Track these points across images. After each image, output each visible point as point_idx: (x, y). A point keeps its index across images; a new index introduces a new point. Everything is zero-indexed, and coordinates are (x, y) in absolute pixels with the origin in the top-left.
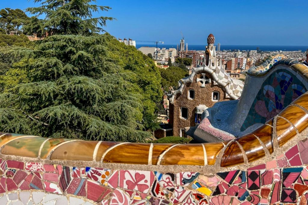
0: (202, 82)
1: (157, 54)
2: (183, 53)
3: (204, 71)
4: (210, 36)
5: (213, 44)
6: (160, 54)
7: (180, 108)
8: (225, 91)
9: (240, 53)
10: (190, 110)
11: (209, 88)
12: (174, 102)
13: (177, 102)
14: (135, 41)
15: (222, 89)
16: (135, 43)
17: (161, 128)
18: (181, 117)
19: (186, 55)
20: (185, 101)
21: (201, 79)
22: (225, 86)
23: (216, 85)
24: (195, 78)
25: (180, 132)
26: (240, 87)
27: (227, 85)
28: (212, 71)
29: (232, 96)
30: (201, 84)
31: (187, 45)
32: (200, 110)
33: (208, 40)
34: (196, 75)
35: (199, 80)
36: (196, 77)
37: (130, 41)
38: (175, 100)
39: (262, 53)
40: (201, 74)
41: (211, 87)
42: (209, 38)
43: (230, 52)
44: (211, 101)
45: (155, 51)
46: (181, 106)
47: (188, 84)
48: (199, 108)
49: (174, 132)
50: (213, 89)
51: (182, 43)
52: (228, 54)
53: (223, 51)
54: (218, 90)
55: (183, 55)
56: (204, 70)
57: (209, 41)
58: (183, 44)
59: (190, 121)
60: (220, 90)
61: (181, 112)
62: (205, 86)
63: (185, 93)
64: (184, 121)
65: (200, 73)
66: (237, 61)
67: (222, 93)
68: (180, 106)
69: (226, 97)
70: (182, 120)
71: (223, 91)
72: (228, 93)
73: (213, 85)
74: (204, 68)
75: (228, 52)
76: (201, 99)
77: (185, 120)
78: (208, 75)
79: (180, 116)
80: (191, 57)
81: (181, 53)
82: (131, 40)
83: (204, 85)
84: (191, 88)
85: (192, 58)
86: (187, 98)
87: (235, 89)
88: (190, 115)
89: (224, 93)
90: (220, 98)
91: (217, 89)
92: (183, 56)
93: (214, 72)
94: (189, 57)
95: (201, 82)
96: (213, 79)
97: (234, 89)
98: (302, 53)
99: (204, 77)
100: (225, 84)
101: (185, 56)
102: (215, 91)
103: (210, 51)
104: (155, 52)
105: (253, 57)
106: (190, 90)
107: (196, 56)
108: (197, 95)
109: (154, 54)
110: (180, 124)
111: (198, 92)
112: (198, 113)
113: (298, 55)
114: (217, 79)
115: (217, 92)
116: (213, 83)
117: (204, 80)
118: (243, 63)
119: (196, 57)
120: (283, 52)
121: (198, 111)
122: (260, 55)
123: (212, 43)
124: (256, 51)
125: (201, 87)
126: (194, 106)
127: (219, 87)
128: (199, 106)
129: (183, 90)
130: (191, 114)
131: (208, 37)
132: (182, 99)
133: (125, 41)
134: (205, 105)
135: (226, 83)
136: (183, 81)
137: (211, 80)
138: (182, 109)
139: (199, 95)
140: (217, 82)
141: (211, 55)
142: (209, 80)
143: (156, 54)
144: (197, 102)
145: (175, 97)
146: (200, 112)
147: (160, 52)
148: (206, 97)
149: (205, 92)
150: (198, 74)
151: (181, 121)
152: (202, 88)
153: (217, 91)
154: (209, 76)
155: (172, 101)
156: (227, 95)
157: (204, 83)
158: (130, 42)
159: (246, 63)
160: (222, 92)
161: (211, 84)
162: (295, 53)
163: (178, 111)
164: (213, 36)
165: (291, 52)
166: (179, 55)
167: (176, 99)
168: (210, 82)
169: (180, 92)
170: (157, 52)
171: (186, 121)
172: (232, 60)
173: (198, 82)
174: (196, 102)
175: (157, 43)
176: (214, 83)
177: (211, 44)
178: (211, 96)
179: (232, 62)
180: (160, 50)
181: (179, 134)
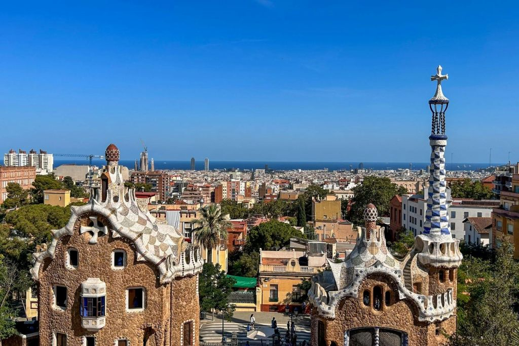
0: (92, 233)
1: (91, 178)
2: (141, 175)
3: (93, 213)
4: (110, 147)
5: (117, 162)
6: (97, 176)
7: (53, 288)
8: (135, 249)
9: (239, 173)
10: (71, 290)
11: (105, 244)
12: (39, 275)
13: (47, 276)
14: (52, 155)
15: (130, 245)
16: (52, 158)
17: (17, 333)
18: (54, 306)
19: (147, 178)
20: (60, 273)
21: (89, 228)
22: (135, 240)
23: (117, 239)
24: (77, 226)
25: (52, 339)
26: (171, 237)
27: (139, 236)
28: (107, 212)
29: (148, 257)
30: (91, 236)
31: (153, 162)
32: (87, 290)
33: (106, 155)
34: (79, 220)
35: (84, 229)
36: (80, 224)
37: (43, 154)
38: (41, 271)
39: (274, 173)
40: (89, 219)
41: (109, 242)
42: (108, 152)
43: (225, 171)
44: (110, 269)
45: (89, 171)
46: (55, 283)
47: (66, 239)
48: (87, 284)
49: (41, 340)
50: (112, 247)
51: (143, 157)
52: (222, 175)
53: (214, 171)
54: (123, 247)
55: (140, 178)
56: (92, 210)
57: (108, 157)
58: (145, 160)
59: (72, 314)
60: (125, 247)
61: (54, 296)
62: (98, 240)
63: (61, 256)
64: (60, 315)
65: (87, 217)
66: (231, 187)
67: (130, 252)
68: (52, 284)
69: (138, 260)
70: (56, 312)
71: (132, 248)
72: (141, 253)
73: (113, 238)
74: (92, 207)
75: (222, 171)
76: (91, 266)
77: (63, 311)
78: (102, 219)
79: (53, 303)
80: (155, 182)
81: (138, 174)
82: (45, 153)
83: (95, 239)
84: (71, 245)
85: (157, 182)
86: (63, 267)
87: (160, 243)
88: (71, 300)
89: (135, 253)
90: (127, 263)
91: (120, 246)
92: (140, 180)
93: (112, 213)
94: (152, 181)
95: (90, 235)
96: (111, 227)
97: (158, 243)
98: (330, 173)
99: (95, 223)
100: (133, 236)
101: (144, 179)
102: (117, 249)
103: (109, 175)
104: (88, 174)
105: (258, 179)
106: (71, 249)
107: (164, 179)
108: (83, 258)
109: (86, 177)
110: (52, 322)
111: (85, 252)
112: (85, 295)
113: (323, 176)
114: (118, 226)
115: (122, 251)
116: (111, 233)
117: (96, 230)
118: (241, 189)
119: (164, 182)
120: (303, 171)
121: (85, 291)
122: (270, 177)
123: (113, 161)
124: (264, 170)
125: (90, 243)
126: (77, 281)
127: (124, 242)
128: (88, 281)
129: (55, 251)
130: (73, 298)
131: (107, 150)
132: (54, 269)
133: (32, 154)
134: (99, 279)
135: (136, 233)
136: (55, 233)
137: (108, 228)
138: (55, 289)
139: (86, 260)
140: (118, 232)
141: (111, 182)
142: (104, 229)
143: (88, 176)
144: (84, 274)
145: (41, 265)
146: (88, 292)
147: (97, 174)
148: (101, 262)
149: (98, 253)
150: (82, 217)
151: (53, 314)
152: (91, 245)
153: (120, 249)
154: (103, 221)
155: (34, 274)
156: (139, 255)
157: (96, 235)
158: (43, 157)
159: (244, 189)
160: (131, 250)
161: (108, 237)
162: (320, 172)
163: (49, 293)
164: (116, 149)
165: (314, 171)
166: (133, 177)
167: (44, 269)
168: (106, 232)
169: (51, 255)
170: (92, 174)
171: (63, 315)
172: (223, 185)
173: (85, 233)
174: (81, 273)
175: (91, 157)
176: (114, 234)
177: (111, 162)
178: (109, 260)
179: (223, 189)
180: (97, 170)
181: (51, 342)
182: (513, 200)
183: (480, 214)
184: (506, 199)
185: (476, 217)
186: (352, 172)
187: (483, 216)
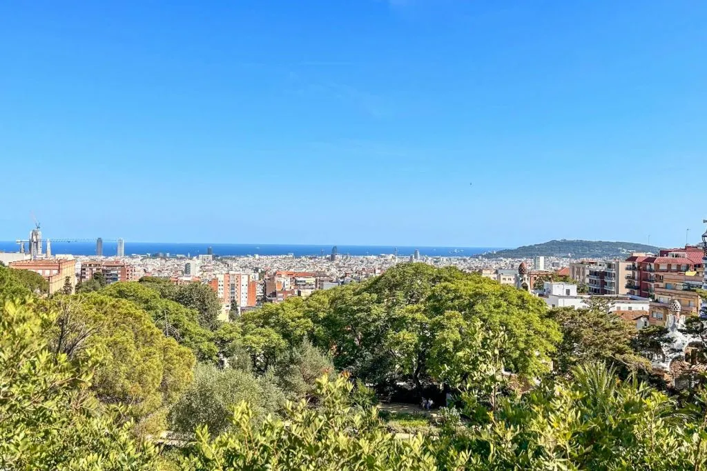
2: (96, 266)
19: (103, 270)
31: (49, 244)
51: (34, 237)
58: (37, 241)
66: (229, 281)
80: (117, 275)
81: (90, 265)
85: (119, 276)
94: (111, 275)
107: (128, 271)
118: (242, 284)
119: (128, 274)
120: (262, 257)
159: (247, 283)
166: (84, 269)
172: (219, 279)
179: (219, 283)
182: (670, 295)
183: (630, 308)
184: (661, 294)
185: (627, 310)
186: (328, 258)
187: (633, 309)
